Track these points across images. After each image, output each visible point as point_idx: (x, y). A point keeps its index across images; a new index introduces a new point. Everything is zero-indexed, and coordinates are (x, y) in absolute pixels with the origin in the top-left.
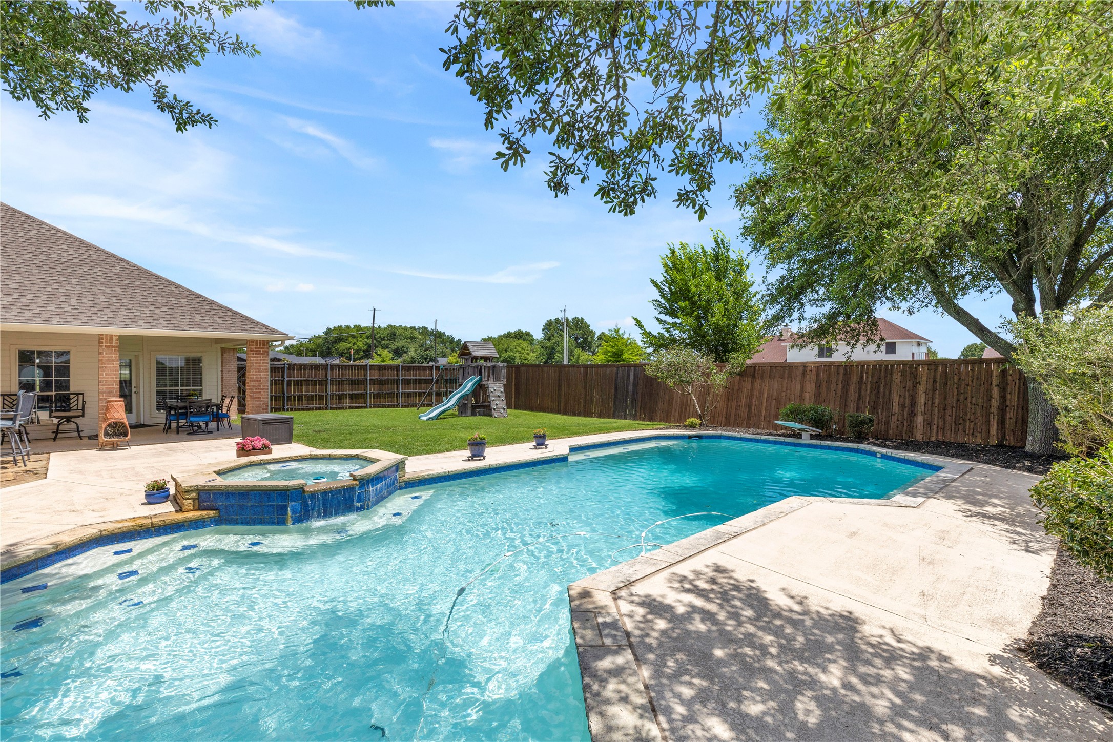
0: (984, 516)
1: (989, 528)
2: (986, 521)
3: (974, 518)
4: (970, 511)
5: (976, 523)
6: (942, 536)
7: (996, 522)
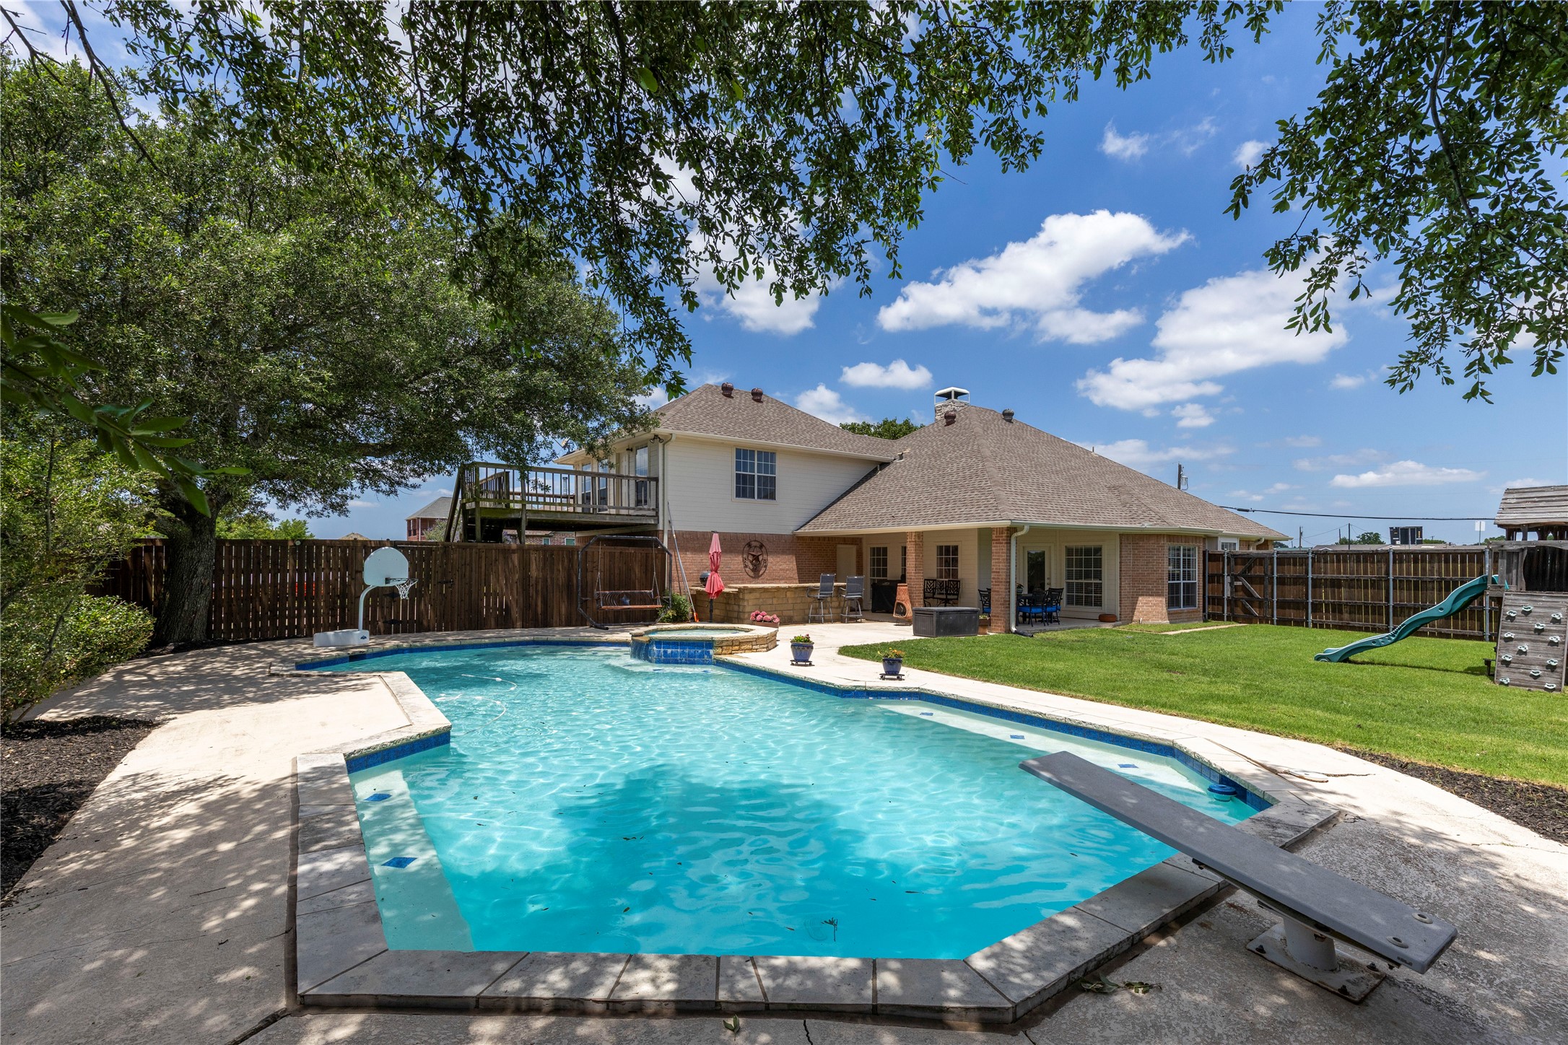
0: (196, 789)
1: (185, 778)
2: (192, 784)
3: (211, 779)
4: (221, 786)
5: (205, 775)
6: (239, 752)
7: (176, 788)
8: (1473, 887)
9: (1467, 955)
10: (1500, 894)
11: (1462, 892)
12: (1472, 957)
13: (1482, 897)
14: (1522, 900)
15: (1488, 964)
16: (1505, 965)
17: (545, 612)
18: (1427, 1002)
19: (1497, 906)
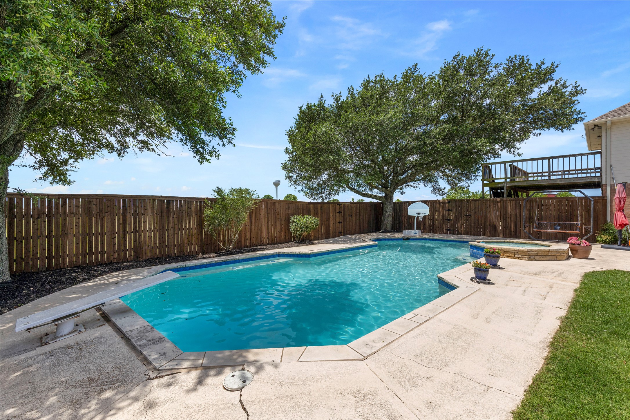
8: (47, 397)
9: (24, 368)
10: (31, 406)
11: (50, 389)
12: (22, 369)
13: (39, 396)
14: (17, 413)
15: (14, 372)
16: (8, 377)
17: (516, 231)
18: (24, 350)
19: (27, 397)
